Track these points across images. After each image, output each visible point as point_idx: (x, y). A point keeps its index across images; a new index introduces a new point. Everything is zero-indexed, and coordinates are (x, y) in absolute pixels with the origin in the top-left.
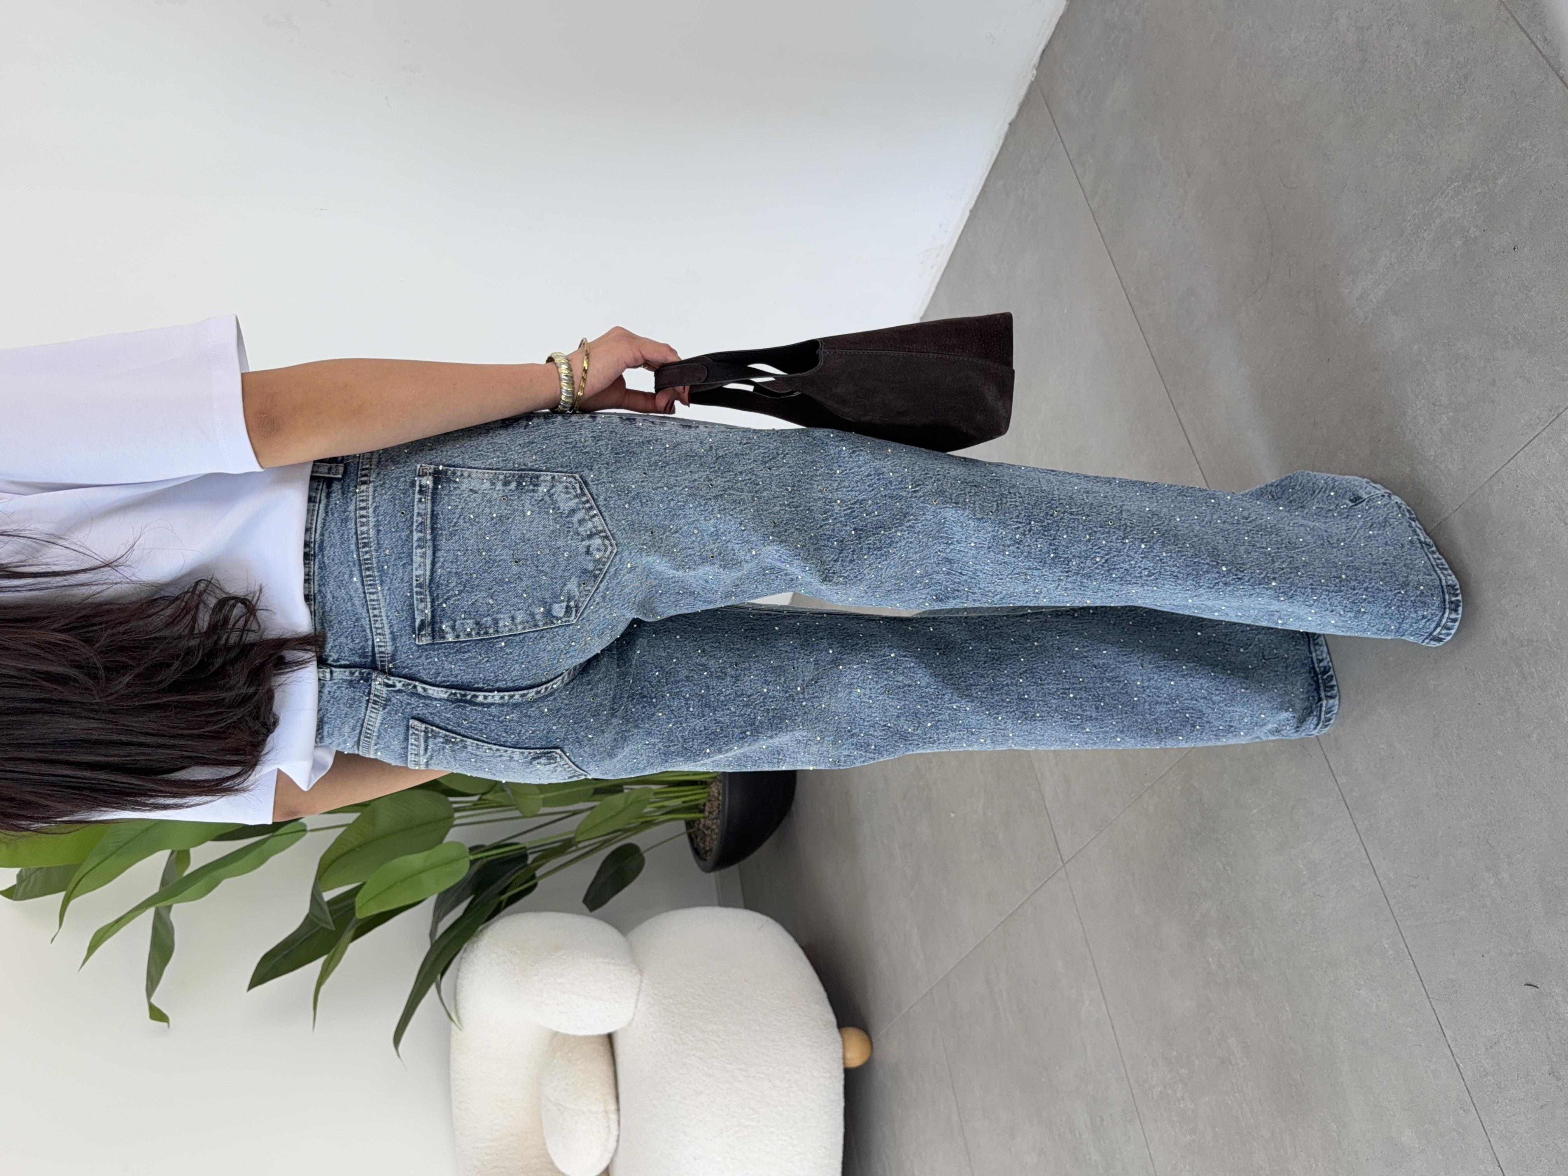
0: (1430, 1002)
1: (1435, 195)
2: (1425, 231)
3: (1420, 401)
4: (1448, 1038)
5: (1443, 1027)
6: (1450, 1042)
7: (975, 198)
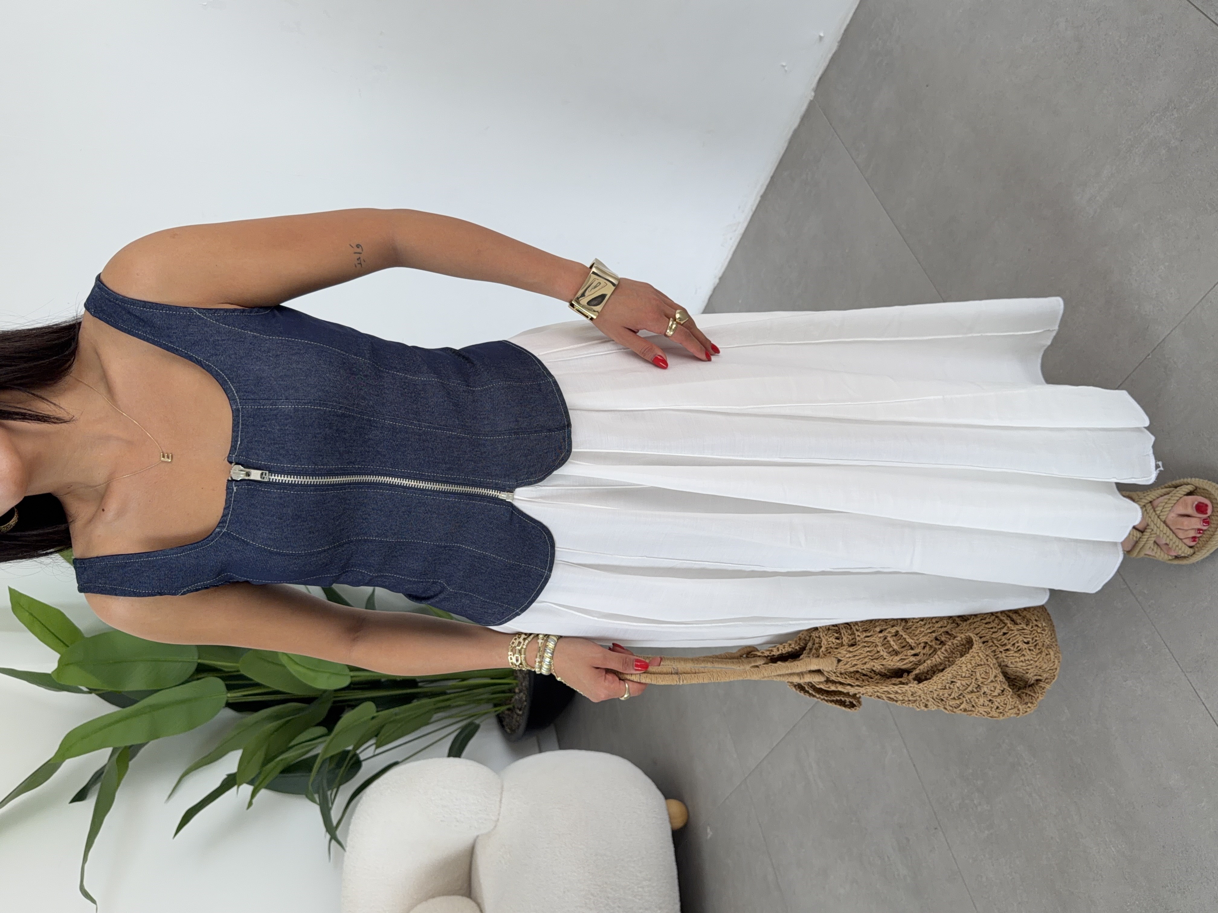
0: (1185, 675)
1: (1143, 124)
2: (1137, 148)
3: (1142, 260)
4: (1202, 698)
5: (1198, 692)
6: (1204, 700)
7: (765, 187)
